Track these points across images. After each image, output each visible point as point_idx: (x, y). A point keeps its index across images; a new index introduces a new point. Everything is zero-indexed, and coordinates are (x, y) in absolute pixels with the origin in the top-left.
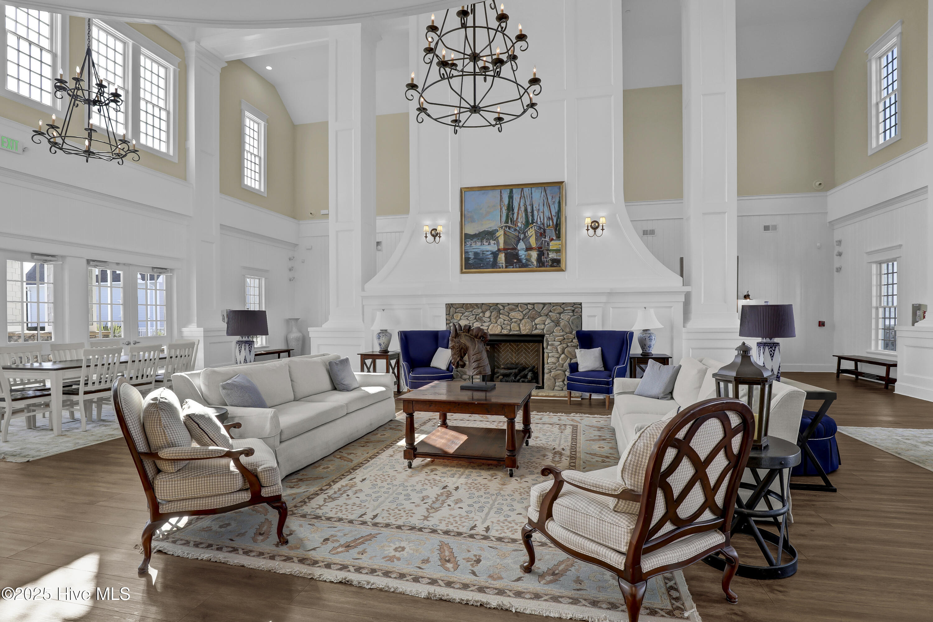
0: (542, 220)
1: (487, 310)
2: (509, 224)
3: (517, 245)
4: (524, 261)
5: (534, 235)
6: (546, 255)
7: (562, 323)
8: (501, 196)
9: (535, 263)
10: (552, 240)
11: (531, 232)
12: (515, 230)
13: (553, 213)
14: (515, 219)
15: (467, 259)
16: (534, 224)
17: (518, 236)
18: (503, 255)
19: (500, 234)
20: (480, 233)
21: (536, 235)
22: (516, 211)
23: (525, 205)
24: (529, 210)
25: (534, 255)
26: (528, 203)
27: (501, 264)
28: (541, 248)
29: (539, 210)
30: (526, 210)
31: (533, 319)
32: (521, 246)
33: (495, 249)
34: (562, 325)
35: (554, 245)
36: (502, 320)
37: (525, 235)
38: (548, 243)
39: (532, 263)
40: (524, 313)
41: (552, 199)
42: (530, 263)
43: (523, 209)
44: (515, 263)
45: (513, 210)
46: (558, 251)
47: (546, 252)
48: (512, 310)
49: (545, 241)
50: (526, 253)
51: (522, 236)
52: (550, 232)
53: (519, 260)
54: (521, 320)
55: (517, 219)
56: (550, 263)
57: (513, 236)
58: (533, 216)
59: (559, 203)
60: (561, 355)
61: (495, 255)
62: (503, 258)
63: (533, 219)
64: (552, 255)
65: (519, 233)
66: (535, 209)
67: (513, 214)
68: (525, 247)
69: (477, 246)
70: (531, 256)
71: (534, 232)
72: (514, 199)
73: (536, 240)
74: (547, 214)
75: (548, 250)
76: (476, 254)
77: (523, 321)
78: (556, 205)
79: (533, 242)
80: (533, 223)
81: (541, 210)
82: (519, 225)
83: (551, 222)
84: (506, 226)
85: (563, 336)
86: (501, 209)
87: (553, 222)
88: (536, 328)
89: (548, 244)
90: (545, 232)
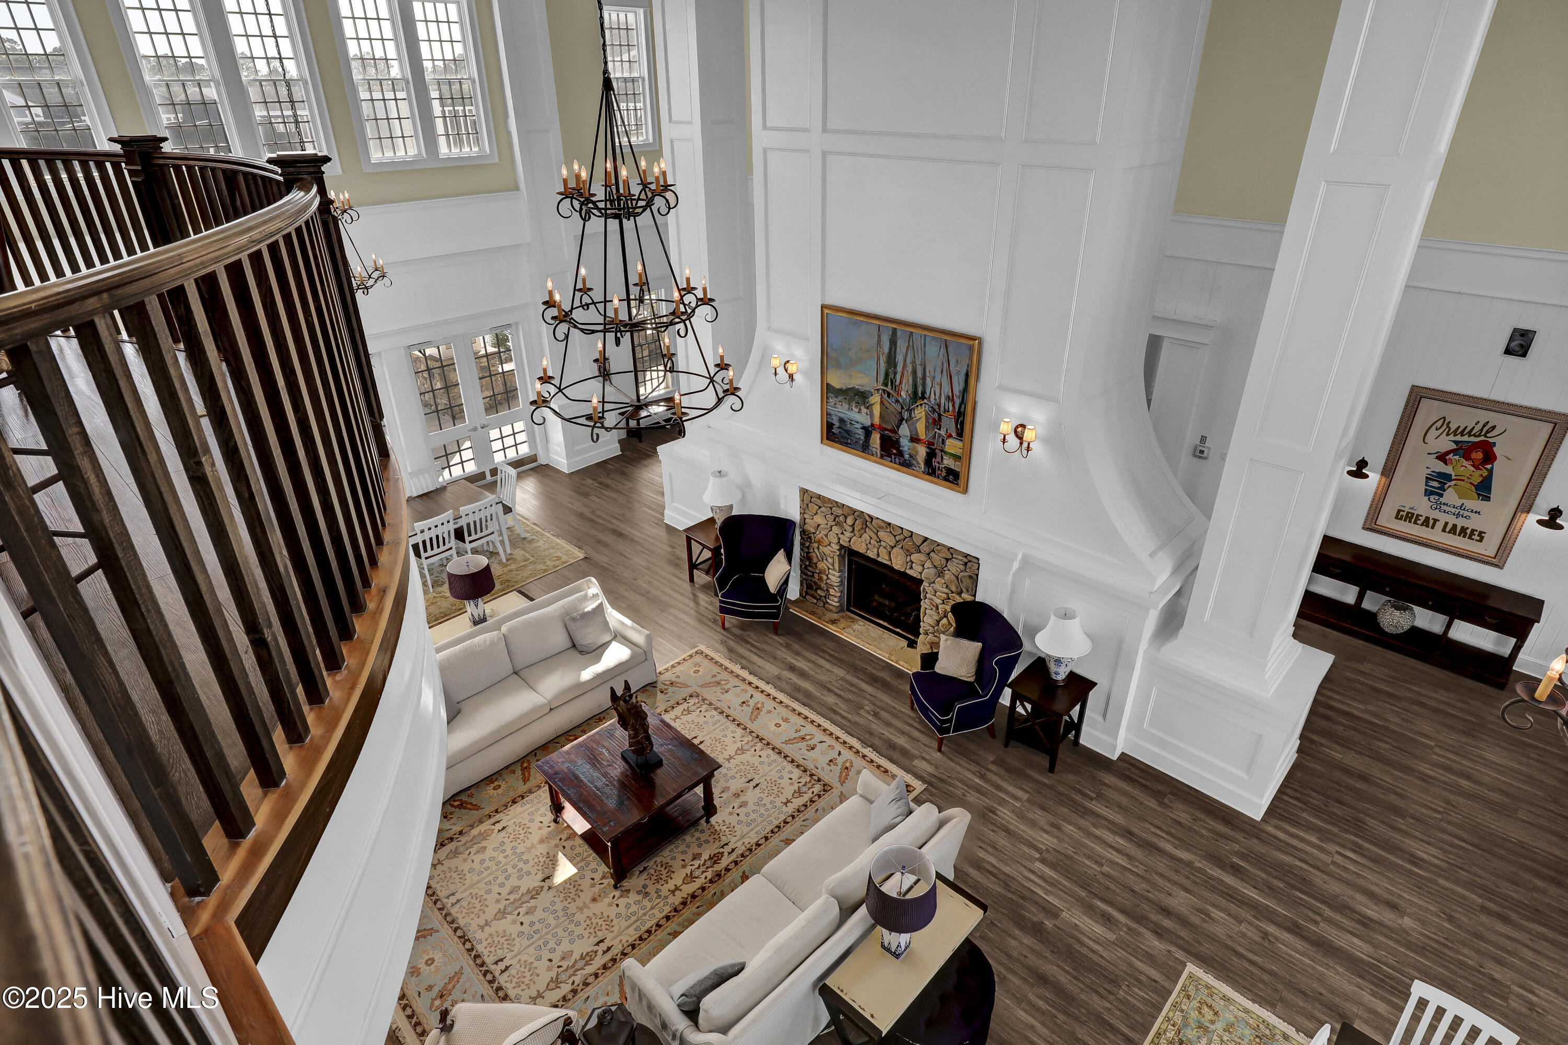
0: (937, 397)
1: (849, 515)
2: (889, 389)
3: (898, 427)
4: (907, 456)
5: (924, 419)
6: (939, 459)
7: (948, 576)
8: (879, 336)
9: (922, 465)
10: (950, 436)
11: (920, 413)
12: (897, 401)
13: (956, 392)
14: (898, 383)
15: (830, 426)
16: (925, 401)
17: (901, 413)
18: (878, 436)
19: (875, 399)
20: (848, 390)
21: (927, 421)
22: (899, 369)
23: (913, 363)
24: (919, 374)
25: (922, 451)
26: (918, 362)
27: (874, 450)
28: (933, 444)
29: (934, 378)
30: (914, 372)
31: (909, 553)
32: (904, 430)
33: (868, 423)
34: (947, 577)
35: (953, 446)
36: (868, 538)
37: (910, 414)
38: (943, 440)
39: (918, 463)
40: (897, 538)
41: (956, 366)
42: (915, 462)
43: (910, 368)
44: (895, 454)
45: (895, 367)
46: (957, 458)
47: (939, 454)
48: (881, 528)
49: (940, 435)
50: (910, 444)
51: (906, 415)
52: (948, 424)
53: (900, 454)
54: (892, 547)
55: (900, 383)
56: (944, 474)
57: (893, 410)
58: (924, 385)
59: (967, 375)
60: (941, 619)
61: (868, 431)
62: (878, 441)
63: (923, 393)
64: (948, 462)
65: (902, 408)
66: (928, 374)
67: (895, 374)
68: (909, 434)
69: (842, 410)
70: (917, 452)
71: (924, 413)
72: (898, 348)
73: (927, 428)
74: (946, 390)
75: (942, 451)
76: (842, 421)
77: (895, 549)
78: (962, 378)
79: (921, 427)
80: (923, 398)
81: (938, 380)
82: (903, 394)
83: (951, 404)
84: (884, 390)
85: (947, 594)
86: (878, 359)
87: (953, 406)
88: (911, 568)
89: (943, 442)
90: (940, 419)
